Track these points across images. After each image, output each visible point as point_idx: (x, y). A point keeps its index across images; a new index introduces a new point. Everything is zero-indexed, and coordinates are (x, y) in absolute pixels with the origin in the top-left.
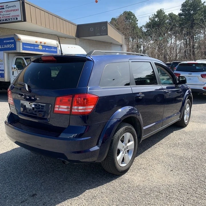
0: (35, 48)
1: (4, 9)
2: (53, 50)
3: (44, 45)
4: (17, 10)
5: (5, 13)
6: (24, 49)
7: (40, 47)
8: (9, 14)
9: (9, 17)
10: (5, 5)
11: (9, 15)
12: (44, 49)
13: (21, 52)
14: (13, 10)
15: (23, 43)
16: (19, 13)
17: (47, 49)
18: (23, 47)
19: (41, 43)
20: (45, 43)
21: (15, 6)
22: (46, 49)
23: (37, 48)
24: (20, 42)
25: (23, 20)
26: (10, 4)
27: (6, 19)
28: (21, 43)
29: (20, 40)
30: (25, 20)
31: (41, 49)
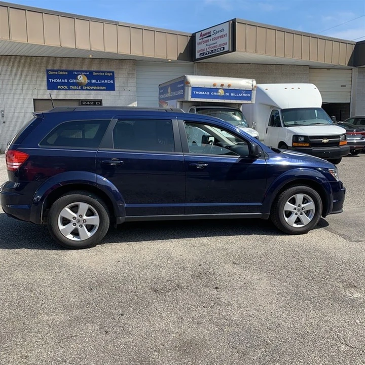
0: (212, 94)
1: (210, 36)
2: (244, 95)
3: (227, 88)
4: (225, 36)
5: (211, 42)
6: (193, 96)
7: (221, 92)
8: (216, 43)
9: (215, 47)
10: (212, 30)
11: (215, 45)
12: (227, 94)
13: (189, 100)
14: (221, 37)
15: (192, 87)
16: (226, 40)
17: (232, 94)
18: (192, 93)
19: (222, 85)
20: (229, 86)
21: (223, 30)
22: (230, 94)
23: (215, 93)
24: (188, 86)
25: (230, 50)
26: (217, 29)
27: (212, 51)
28: (190, 88)
29: (189, 83)
30: (234, 49)
31: (222, 94)
